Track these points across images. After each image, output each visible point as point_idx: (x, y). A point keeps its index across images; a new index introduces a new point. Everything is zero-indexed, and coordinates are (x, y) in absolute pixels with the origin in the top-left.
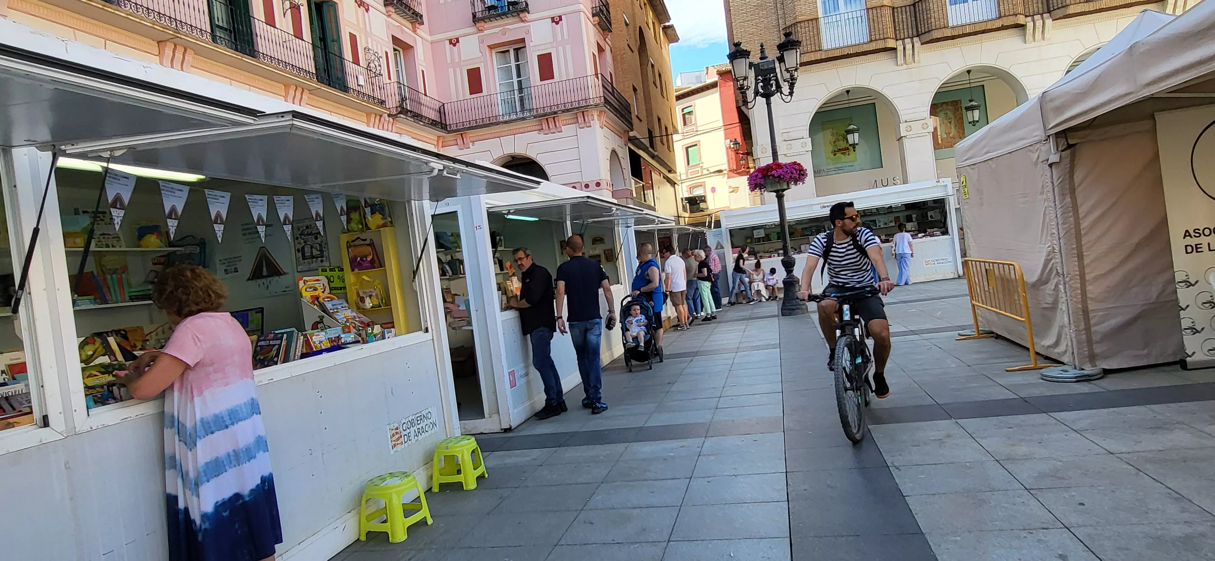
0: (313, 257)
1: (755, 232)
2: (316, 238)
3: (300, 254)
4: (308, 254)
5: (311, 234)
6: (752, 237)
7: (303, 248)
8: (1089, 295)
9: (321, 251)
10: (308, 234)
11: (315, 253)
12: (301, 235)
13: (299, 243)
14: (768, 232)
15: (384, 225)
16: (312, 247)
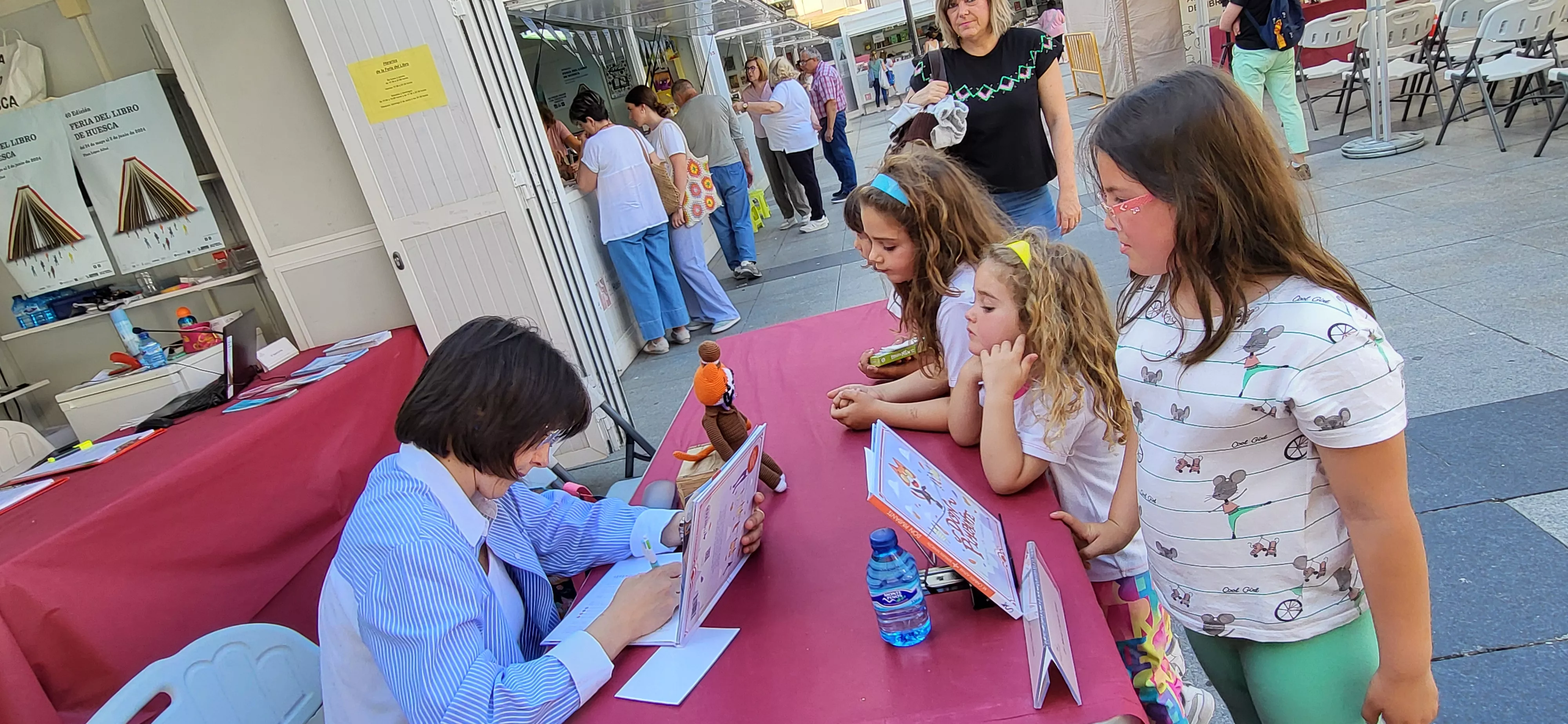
0: (621, 86)
1: (874, 37)
2: (622, 73)
3: (612, 86)
4: (617, 85)
5: (618, 70)
6: (870, 43)
7: (613, 81)
8: (1133, 48)
9: (627, 81)
10: (615, 71)
11: (623, 83)
12: (610, 71)
13: (610, 78)
14: (888, 35)
15: (675, 57)
16: (620, 79)
